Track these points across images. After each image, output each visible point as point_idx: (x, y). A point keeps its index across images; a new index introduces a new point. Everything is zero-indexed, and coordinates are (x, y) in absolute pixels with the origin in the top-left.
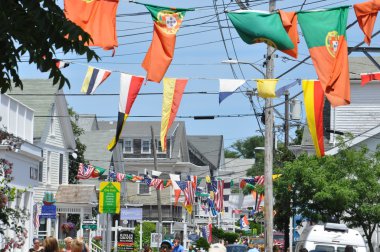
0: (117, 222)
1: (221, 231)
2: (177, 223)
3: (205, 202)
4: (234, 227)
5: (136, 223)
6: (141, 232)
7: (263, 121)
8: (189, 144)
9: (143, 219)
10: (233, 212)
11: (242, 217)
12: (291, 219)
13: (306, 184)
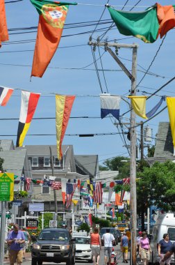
0: (25, 212)
1: (97, 219)
2: (68, 213)
3: (86, 199)
4: (106, 216)
5: (40, 214)
6: (42, 220)
7: (129, 137)
8: (76, 161)
9: (45, 211)
10: (105, 205)
11: (111, 209)
12: (149, 209)
13: (160, 183)
